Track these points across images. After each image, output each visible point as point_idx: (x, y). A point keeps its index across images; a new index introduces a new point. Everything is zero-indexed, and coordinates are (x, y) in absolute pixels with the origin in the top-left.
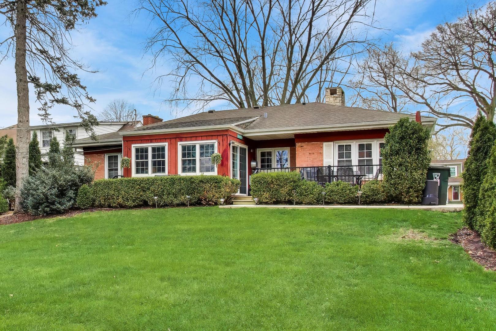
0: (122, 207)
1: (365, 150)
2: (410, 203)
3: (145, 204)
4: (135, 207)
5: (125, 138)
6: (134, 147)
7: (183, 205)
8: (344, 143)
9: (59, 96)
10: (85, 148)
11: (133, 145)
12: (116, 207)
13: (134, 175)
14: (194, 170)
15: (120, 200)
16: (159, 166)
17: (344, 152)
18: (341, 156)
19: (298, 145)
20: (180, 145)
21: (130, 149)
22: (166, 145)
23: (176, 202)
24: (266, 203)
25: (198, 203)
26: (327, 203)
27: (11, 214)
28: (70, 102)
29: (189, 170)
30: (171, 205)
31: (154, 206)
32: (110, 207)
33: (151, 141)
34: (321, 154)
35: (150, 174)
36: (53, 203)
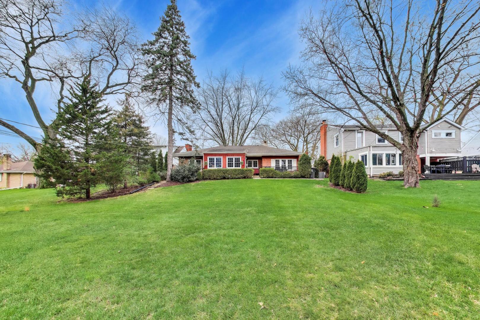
0: (215, 179)
1: (290, 162)
2: (307, 178)
3: (224, 178)
4: (221, 179)
5: (204, 154)
6: (208, 158)
7: (239, 178)
8: (277, 159)
9: (184, 137)
10: (179, 157)
11: (208, 157)
12: (213, 179)
13: (208, 168)
14: (232, 166)
15: (215, 177)
16: (219, 165)
17: (277, 162)
18: (276, 163)
19: (263, 159)
20: (227, 158)
21: (207, 158)
22: (222, 157)
23: (237, 177)
24: (265, 178)
25: (245, 178)
26: (284, 178)
27: (164, 182)
28: (190, 140)
29: (231, 166)
30: (235, 178)
31: (228, 179)
32: (210, 179)
33: (216, 156)
34: (270, 162)
35: (215, 168)
36: (190, 178)
